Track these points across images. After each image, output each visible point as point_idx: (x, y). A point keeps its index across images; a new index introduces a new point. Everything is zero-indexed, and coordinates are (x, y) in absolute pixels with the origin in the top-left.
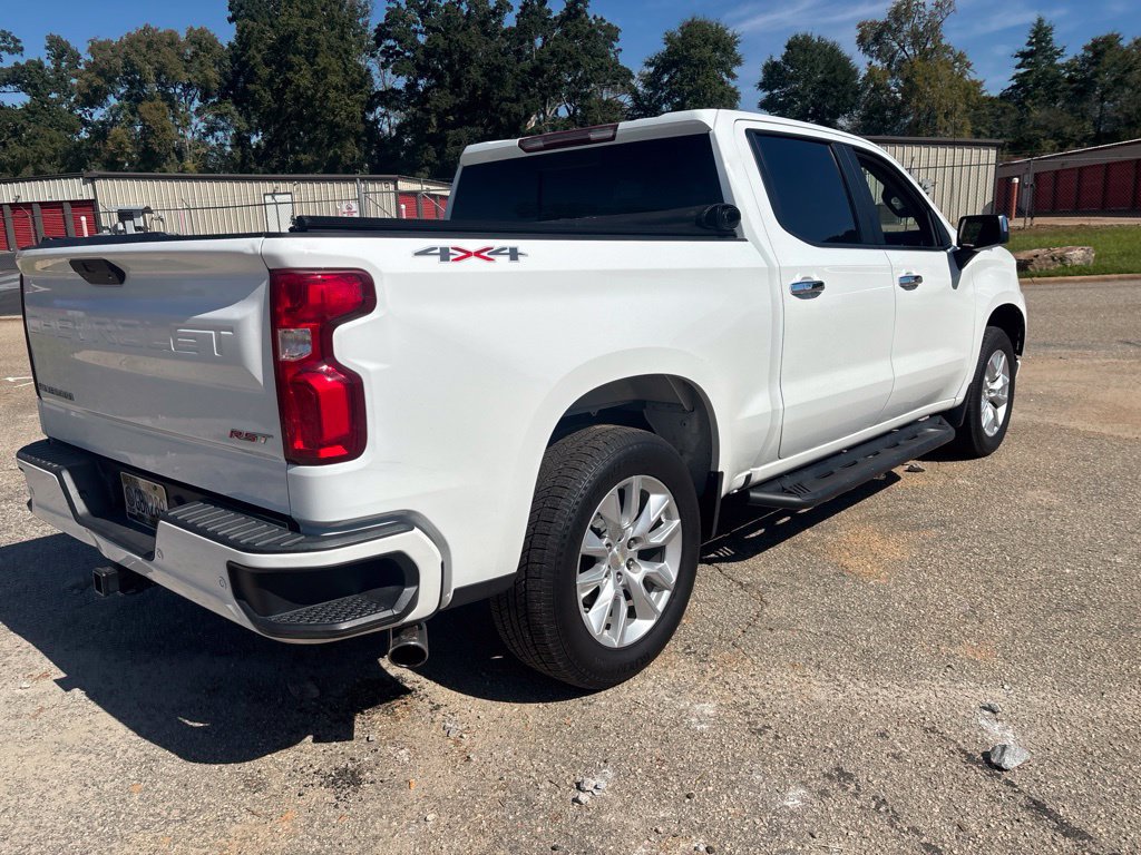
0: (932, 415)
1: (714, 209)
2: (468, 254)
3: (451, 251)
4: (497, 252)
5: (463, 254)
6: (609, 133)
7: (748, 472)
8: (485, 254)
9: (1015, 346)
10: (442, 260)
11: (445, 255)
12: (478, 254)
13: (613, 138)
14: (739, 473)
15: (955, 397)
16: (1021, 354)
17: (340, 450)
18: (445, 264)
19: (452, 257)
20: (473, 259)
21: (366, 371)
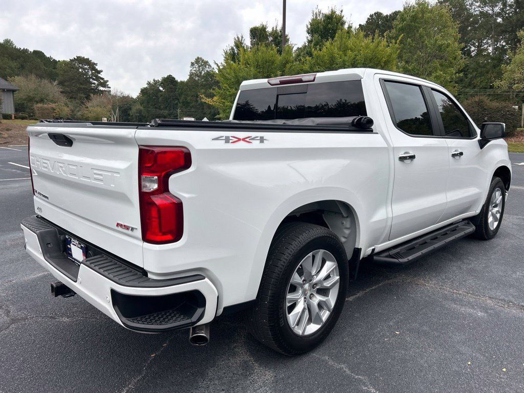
0: (464, 220)
1: (361, 118)
2: (239, 140)
3: (231, 138)
4: (253, 139)
5: (237, 140)
6: (312, 78)
7: (373, 247)
8: (248, 140)
9: (505, 186)
10: (226, 142)
11: (227, 140)
12: (244, 140)
13: (314, 80)
14: (369, 247)
15: (476, 211)
16: (508, 190)
17: (169, 237)
18: (227, 144)
19: (231, 141)
20: (242, 142)
21: (185, 197)
